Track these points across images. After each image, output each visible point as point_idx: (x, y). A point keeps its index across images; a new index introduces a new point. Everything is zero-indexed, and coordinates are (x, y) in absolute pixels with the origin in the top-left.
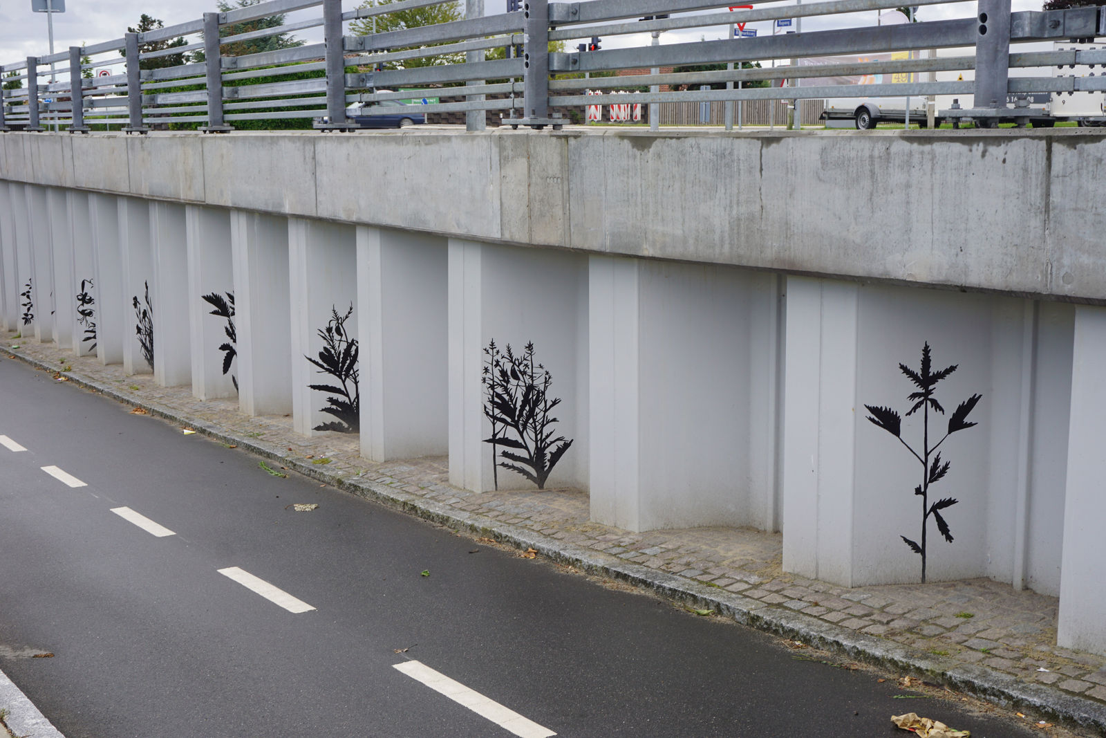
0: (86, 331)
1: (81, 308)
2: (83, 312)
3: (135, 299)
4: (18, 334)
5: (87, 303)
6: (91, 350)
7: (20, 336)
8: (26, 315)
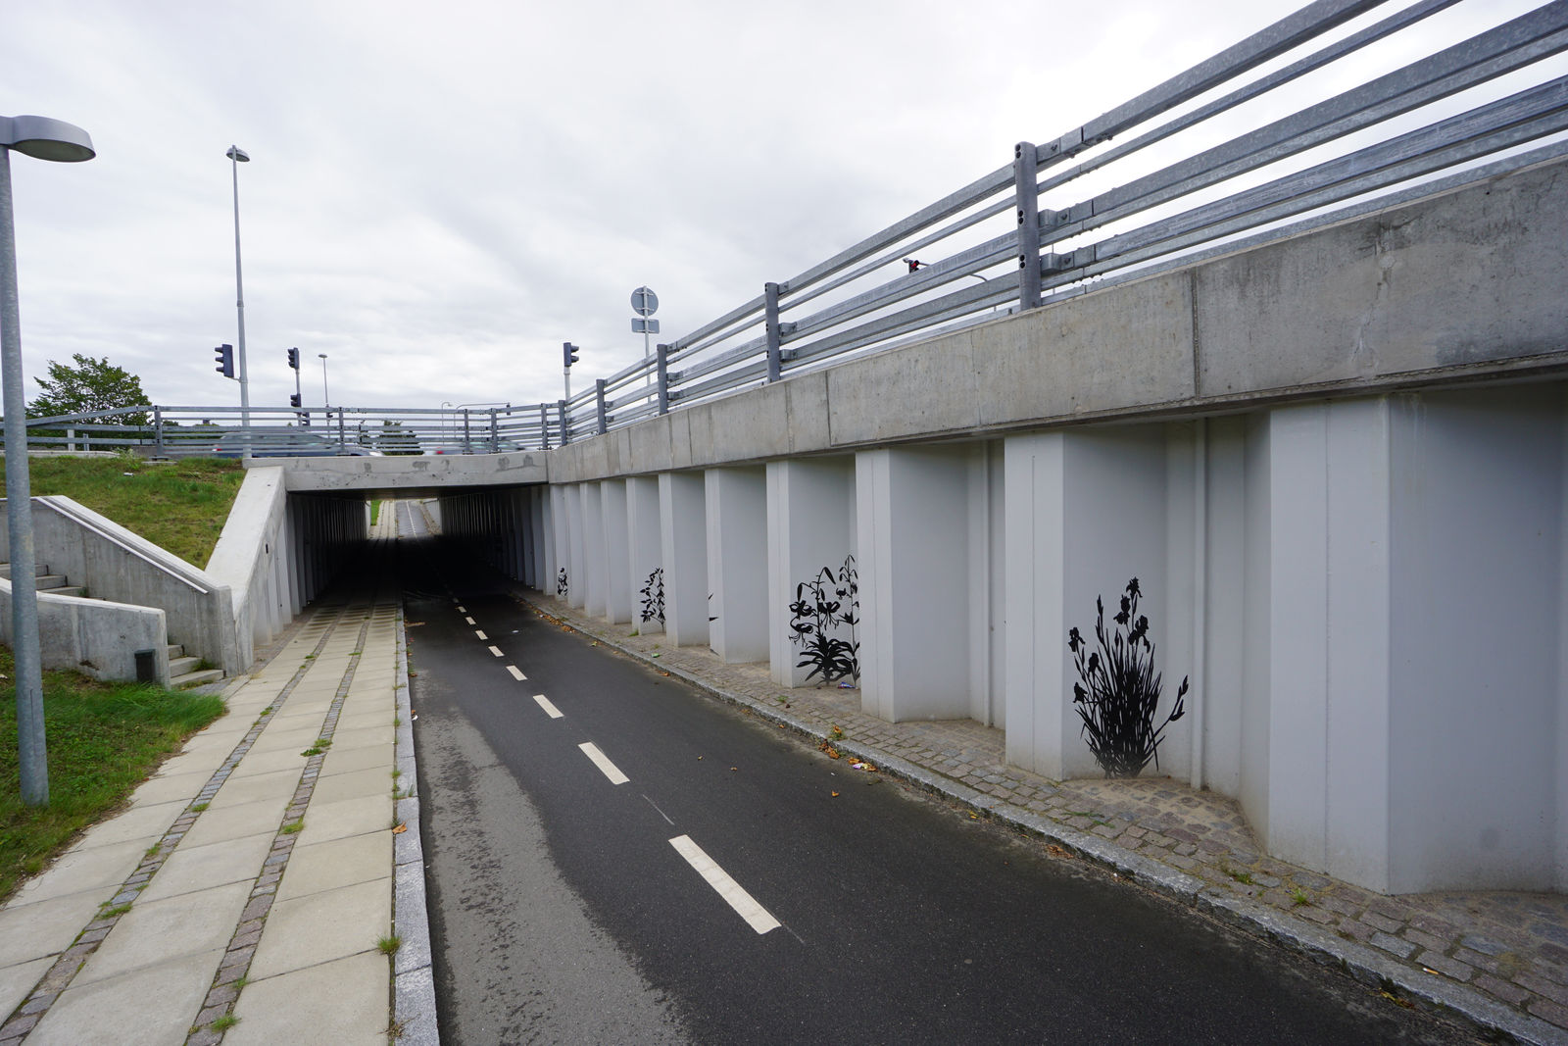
0: (802, 654)
1: (796, 622)
2: (798, 628)
3: (1074, 632)
4: (634, 631)
5: (805, 615)
6: (808, 679)
7: (637, 634)
8: (645, 612)
